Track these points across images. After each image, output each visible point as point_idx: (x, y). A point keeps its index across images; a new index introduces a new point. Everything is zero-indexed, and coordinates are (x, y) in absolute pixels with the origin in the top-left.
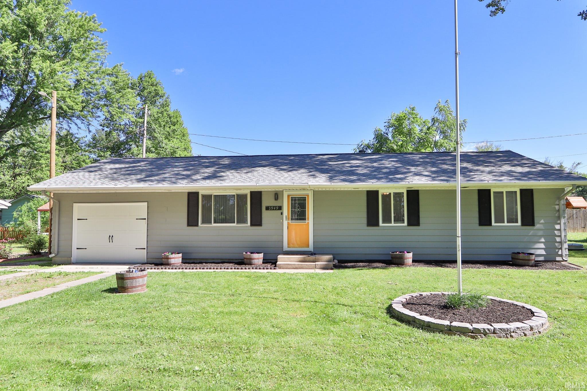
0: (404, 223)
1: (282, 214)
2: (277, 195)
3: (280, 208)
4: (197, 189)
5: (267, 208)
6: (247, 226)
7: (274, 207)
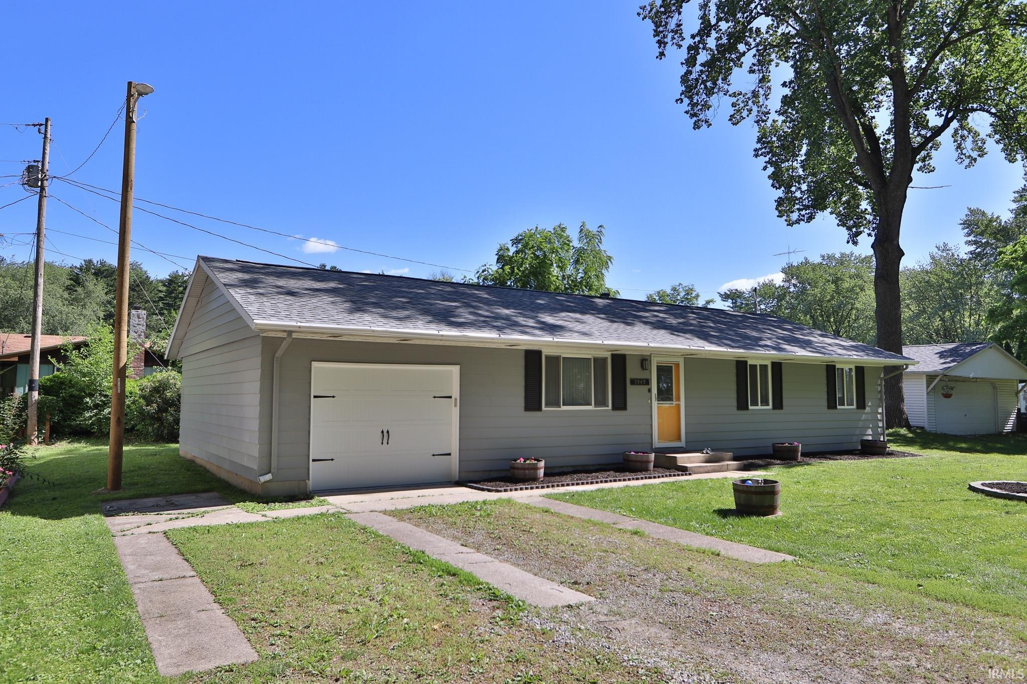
0: (769, 405)
1: (650, 391)
2: (644, 362)
3: (647, 382)
4: (539, 346)
5: (633, 382)
6: (607, 411)
7: (640, 380)
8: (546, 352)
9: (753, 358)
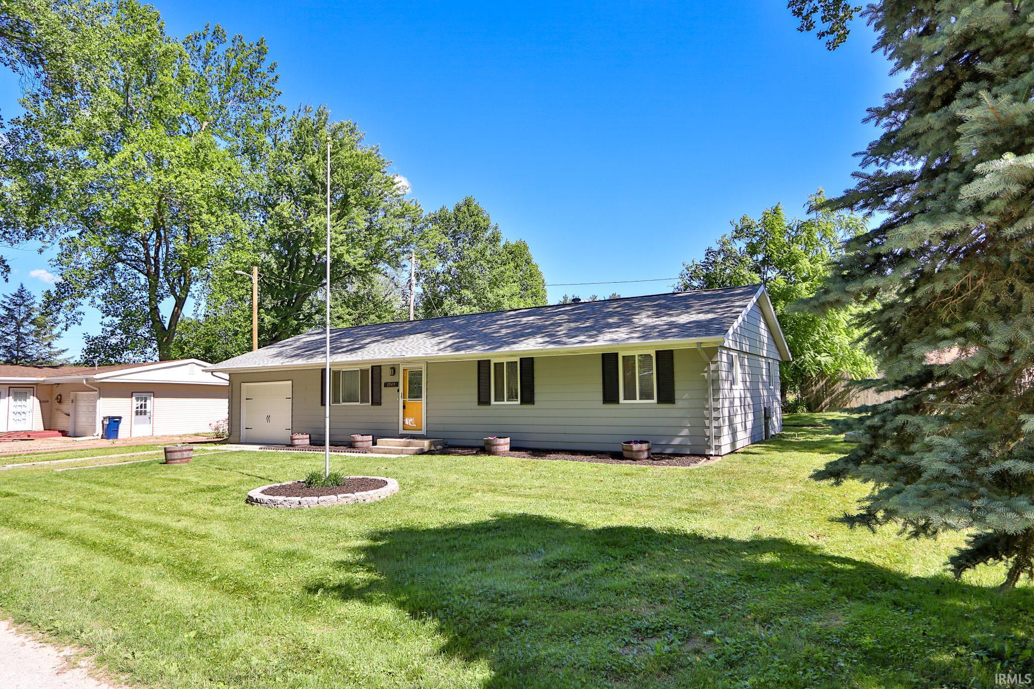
0: (517, 401)
1: (398, 391)
2: (394, 370)
3: (397, 384)
5: (386, 385)
6: (368, 406)
7: (391, 383)
8: (333, 368)
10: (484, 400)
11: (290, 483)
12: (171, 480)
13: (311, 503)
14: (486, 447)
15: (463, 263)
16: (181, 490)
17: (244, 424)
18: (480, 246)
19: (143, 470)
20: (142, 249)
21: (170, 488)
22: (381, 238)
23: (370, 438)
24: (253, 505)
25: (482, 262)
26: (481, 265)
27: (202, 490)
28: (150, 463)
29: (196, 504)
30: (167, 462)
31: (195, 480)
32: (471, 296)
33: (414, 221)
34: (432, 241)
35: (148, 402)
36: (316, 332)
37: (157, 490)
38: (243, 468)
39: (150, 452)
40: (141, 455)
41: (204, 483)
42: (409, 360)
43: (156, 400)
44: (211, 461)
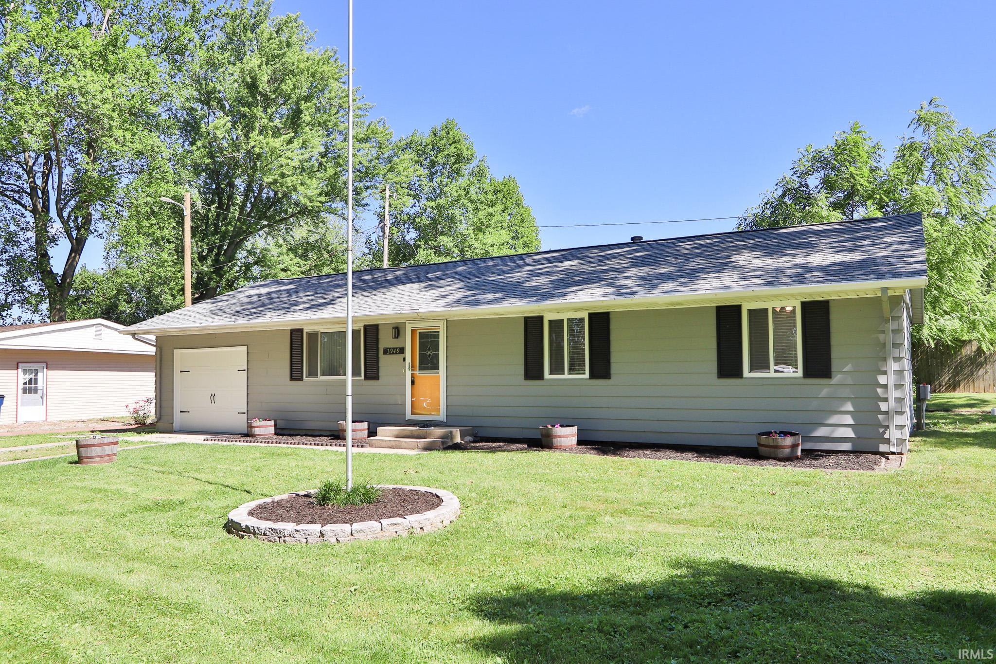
0: (584, 374)
1: (404, 359)
2: (397, 330)
3: (402, 351)
4: (299, 324)
5: (386, 352)
6: (359, 381)
7: (394, 349)
8: (307, 329)
9: (550, 311)
10: (533, 371)
11: (285, 496)
12: (93, 490)
13: (341, 534)
14: (544, 441)
15: (442, 201)
16: (114, 508)
17: (177, 406)
18: (463, 181)
19: (46, 473)
20: (25, 177)
21: (95, 505)
22: (338, 169)
23: (365, 425)
24: (242, 537)
25: (466, 202)
26: (464, 205)
27: (147, 509)
28: (55, 463)
29: (148, 537)
30: (80, 460)
31: (131, 490)
32: (450, 245)
33: (380, 147)
34: (405, 173)
35: (40, 375)
36: (262, 283)
37: (76, 508)
38: (198, 470)
39: (50, 445)
40: (39, 451)
41: (148, 496)
42: (424, 316)
43: (51, 373)
44: (146, 460)
